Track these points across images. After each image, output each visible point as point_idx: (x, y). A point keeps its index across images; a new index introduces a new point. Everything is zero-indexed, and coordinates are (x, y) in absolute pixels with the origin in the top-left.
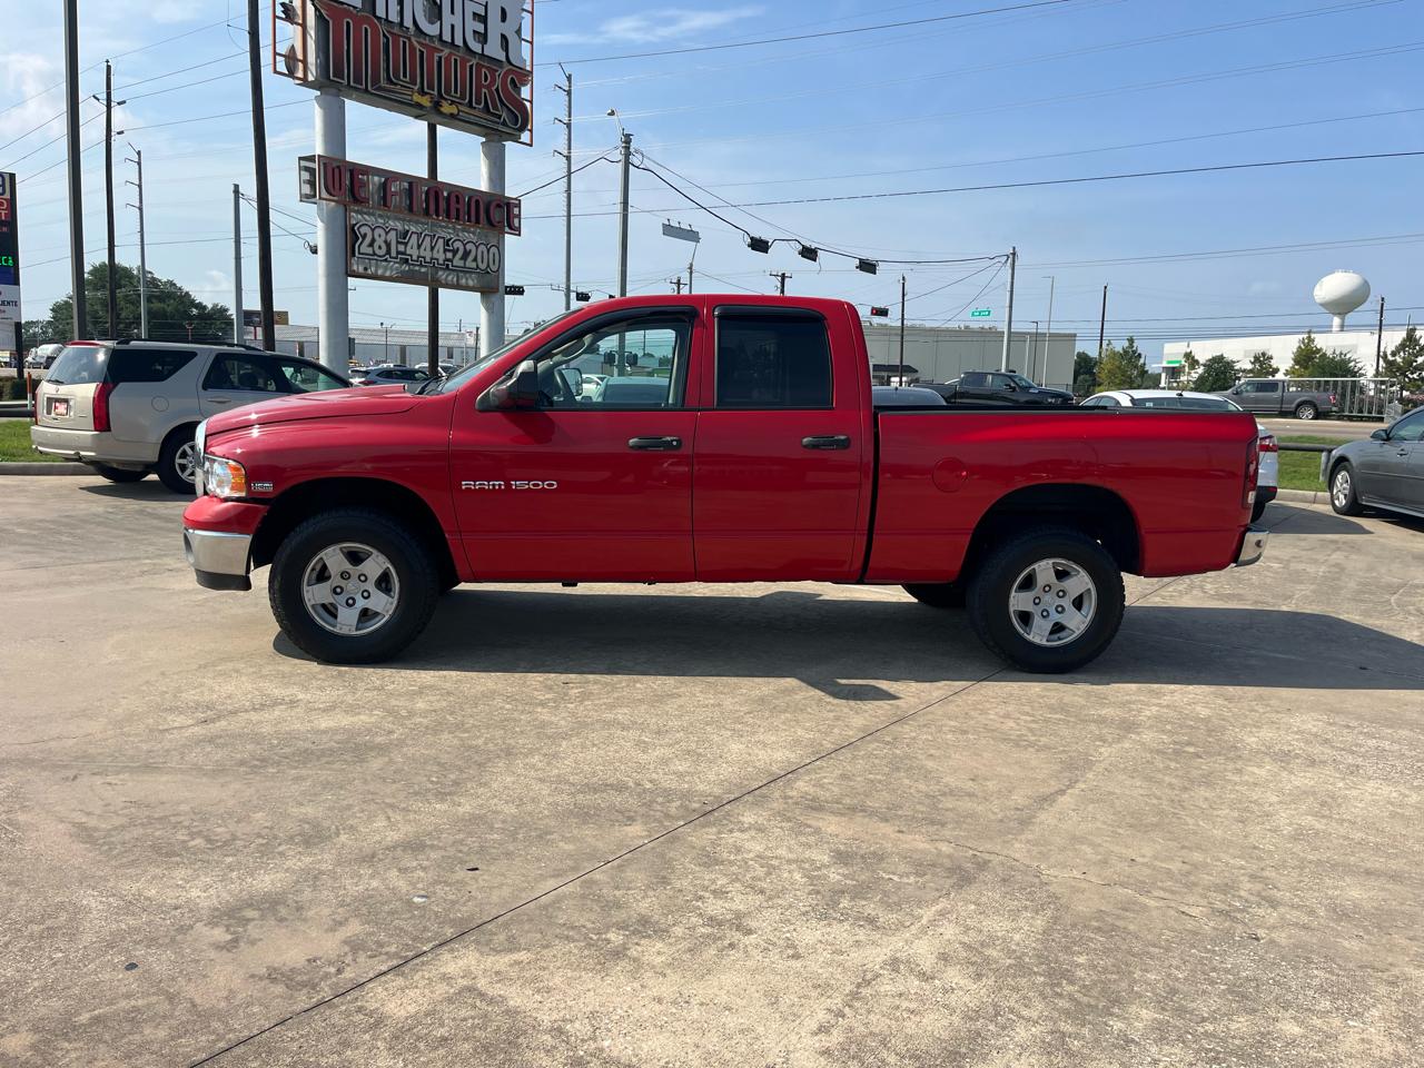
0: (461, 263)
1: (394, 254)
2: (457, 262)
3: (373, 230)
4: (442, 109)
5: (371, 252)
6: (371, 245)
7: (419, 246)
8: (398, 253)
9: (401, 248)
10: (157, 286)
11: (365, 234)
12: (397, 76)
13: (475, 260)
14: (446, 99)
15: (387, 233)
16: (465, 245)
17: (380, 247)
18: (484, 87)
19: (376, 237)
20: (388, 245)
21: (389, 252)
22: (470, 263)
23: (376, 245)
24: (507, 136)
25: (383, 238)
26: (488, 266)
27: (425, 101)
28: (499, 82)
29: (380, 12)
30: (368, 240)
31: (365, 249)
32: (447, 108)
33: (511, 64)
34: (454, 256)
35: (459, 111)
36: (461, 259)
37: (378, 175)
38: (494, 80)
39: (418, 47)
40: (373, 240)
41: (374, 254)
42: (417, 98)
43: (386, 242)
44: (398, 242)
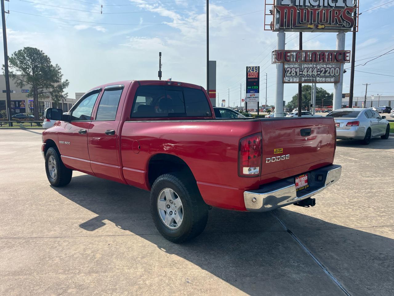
0: (324, 75)
1: (298, 75)
2: (322, 74)
3: (291, 69)
4: (318, 27)
5: (290, 75)
6: (290, 73)
7: (307, 71)
8: (300, 74)
9: (301, 73)
10: (317, 89)
11: (288, 71)
12: (302, 21)
13: (329, 73)
14: (320, 24)
15: (296, 69)
16: (325, 69)
17: (293, 74)
18: (336, 16)
19: (292, 70)
20: (296, 72)
21: (296, 74)
22: (327, 74)
23: (292, 73)
24: (346, 30)
25: (295, 71)
26: (335, 74)
27: (312, 26)
28: (342, 14)
29: (297, 4)
30: (289, 72)
31: (288, 74)
32: (320, 27)
33: (347, 7)
34: (321, 73)
35: (325, 26)
36: (324, 73)
37: (295, 52)
38: (340, 14)
39: (310, 10)
40: (291, 72)
41: (291, 76)
42: (309, 26)
43: (295, 72)
44: (300, 71)
